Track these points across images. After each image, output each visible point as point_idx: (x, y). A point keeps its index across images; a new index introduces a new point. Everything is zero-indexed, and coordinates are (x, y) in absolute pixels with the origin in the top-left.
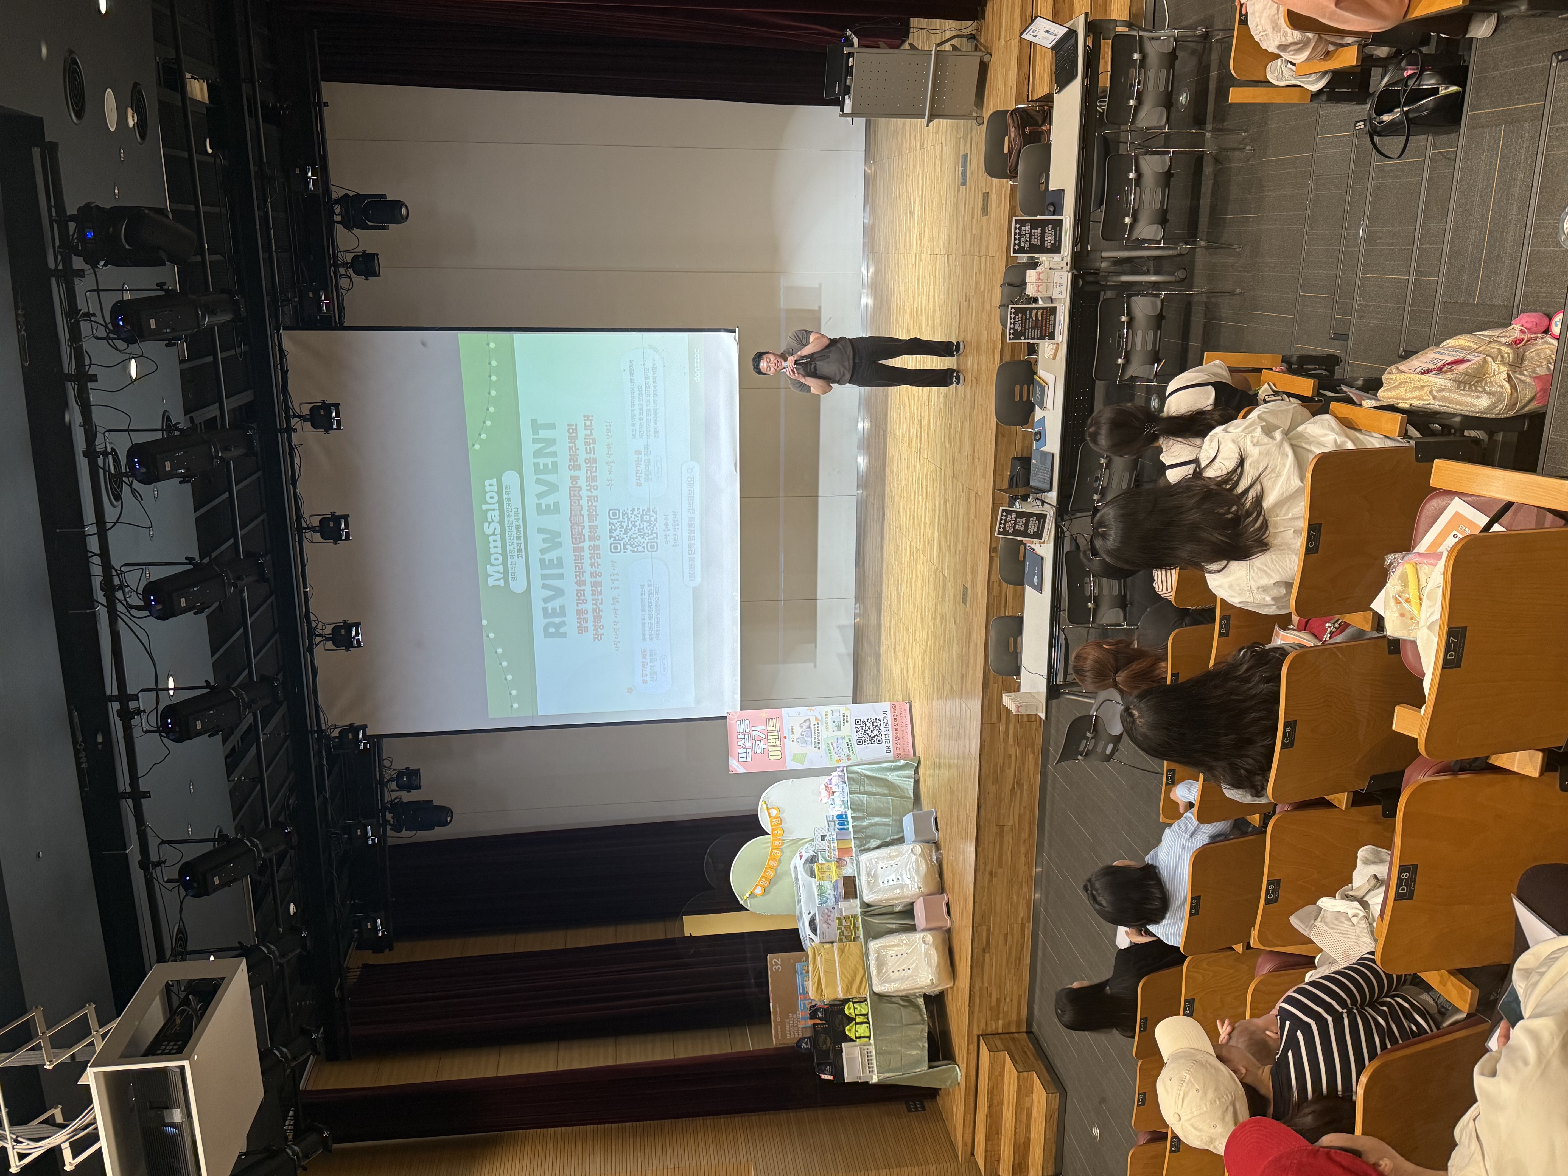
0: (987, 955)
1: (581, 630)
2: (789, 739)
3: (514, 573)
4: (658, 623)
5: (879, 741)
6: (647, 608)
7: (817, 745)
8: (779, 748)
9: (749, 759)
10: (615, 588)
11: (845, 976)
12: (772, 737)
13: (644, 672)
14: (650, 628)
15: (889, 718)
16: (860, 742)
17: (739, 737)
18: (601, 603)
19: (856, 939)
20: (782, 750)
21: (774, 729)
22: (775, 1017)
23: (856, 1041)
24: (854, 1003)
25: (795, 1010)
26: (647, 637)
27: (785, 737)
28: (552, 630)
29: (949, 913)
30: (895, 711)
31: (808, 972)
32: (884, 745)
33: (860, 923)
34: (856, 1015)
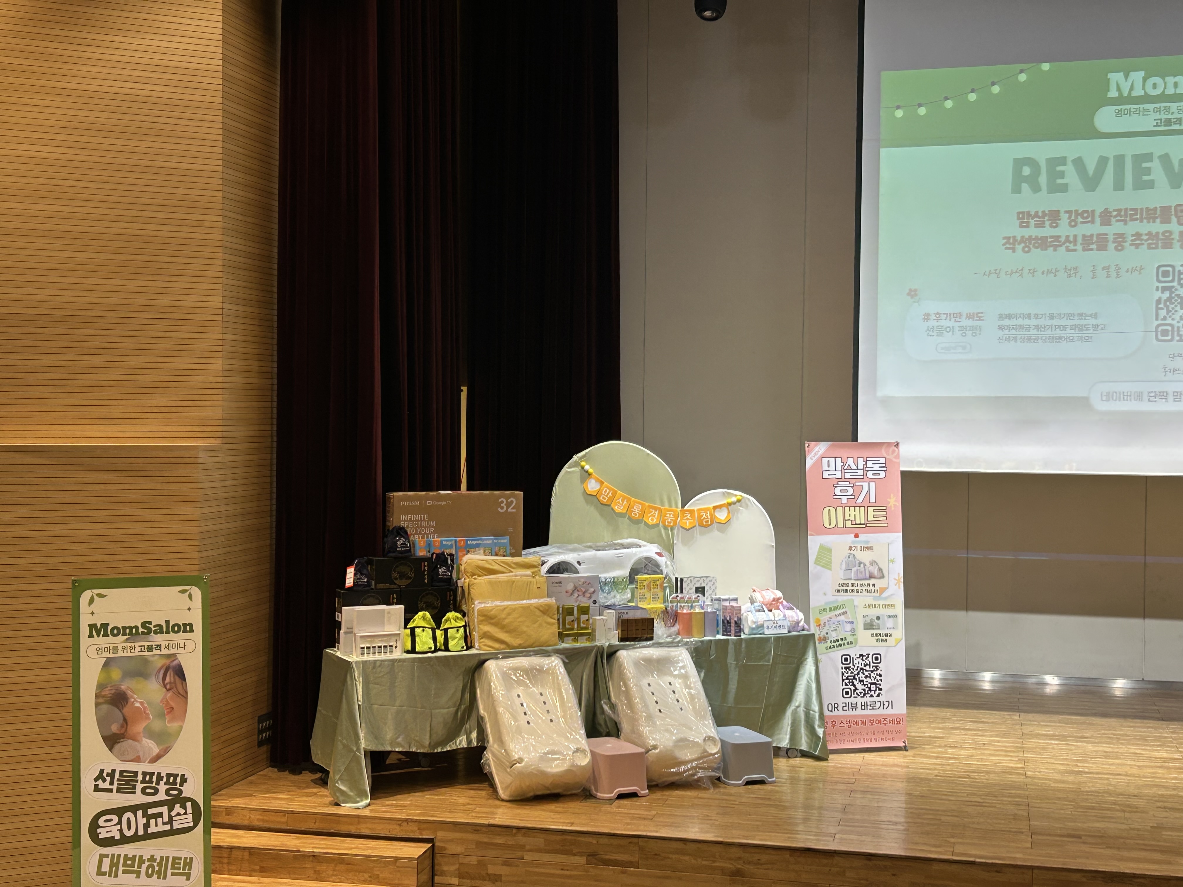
0: (582, 860)
1: (1024, 219)
2: (853, 542)
3: (1130, 113)
4: (1029, 339)
5: (847, 693)
6: (1056, 322)
7: (842, 589)
8: (840, 525)
9: (826, 475)
10: (1094, 271)
11: (509, 614)
12: (857, 514)
13: (944, 316)
14: (1021, 327)
15: (881, 711)
16: (846, 660)
17: (860, 460)
18: (1068, 250)
19: (561, 636)
20: (836, 530)
21: (871, 518)
22: (432, 498)
23: (405, 628)
24: (465, 627)
25: (440, 531)
26: (1006, 322)
27: (856, 536)
28: (1026, 171)
29: (621, 796)
30: (892, 722)
31: (496, 555)
32: (841, 701)
33: (583, 643)
34: (446, 630)
